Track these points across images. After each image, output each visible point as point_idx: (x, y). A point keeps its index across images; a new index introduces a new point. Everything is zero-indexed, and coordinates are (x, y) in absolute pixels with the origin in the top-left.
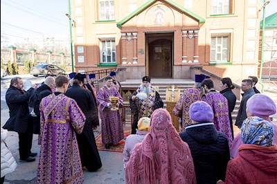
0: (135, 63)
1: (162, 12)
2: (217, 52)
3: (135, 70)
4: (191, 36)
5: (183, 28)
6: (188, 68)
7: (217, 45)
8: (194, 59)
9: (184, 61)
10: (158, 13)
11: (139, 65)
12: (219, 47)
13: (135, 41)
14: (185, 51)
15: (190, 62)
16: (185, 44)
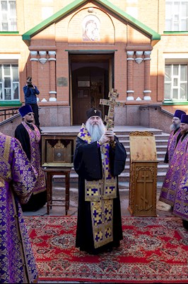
0: (53, 99)
1: (96, 20)
2: (173, 87)
3: (53, 111)
4: (140, 59)
5: (129, 47)
6: (136, 108)
7: (173, 77)
8: (145, 94)
9: (130, 98)
10: (89, 22)
11: (60, 103)
12: (176, 80)
13: (53, 64)
14: (130, 82)
15: (139, 99)
16: (131, 71)
